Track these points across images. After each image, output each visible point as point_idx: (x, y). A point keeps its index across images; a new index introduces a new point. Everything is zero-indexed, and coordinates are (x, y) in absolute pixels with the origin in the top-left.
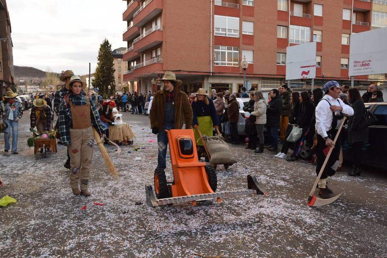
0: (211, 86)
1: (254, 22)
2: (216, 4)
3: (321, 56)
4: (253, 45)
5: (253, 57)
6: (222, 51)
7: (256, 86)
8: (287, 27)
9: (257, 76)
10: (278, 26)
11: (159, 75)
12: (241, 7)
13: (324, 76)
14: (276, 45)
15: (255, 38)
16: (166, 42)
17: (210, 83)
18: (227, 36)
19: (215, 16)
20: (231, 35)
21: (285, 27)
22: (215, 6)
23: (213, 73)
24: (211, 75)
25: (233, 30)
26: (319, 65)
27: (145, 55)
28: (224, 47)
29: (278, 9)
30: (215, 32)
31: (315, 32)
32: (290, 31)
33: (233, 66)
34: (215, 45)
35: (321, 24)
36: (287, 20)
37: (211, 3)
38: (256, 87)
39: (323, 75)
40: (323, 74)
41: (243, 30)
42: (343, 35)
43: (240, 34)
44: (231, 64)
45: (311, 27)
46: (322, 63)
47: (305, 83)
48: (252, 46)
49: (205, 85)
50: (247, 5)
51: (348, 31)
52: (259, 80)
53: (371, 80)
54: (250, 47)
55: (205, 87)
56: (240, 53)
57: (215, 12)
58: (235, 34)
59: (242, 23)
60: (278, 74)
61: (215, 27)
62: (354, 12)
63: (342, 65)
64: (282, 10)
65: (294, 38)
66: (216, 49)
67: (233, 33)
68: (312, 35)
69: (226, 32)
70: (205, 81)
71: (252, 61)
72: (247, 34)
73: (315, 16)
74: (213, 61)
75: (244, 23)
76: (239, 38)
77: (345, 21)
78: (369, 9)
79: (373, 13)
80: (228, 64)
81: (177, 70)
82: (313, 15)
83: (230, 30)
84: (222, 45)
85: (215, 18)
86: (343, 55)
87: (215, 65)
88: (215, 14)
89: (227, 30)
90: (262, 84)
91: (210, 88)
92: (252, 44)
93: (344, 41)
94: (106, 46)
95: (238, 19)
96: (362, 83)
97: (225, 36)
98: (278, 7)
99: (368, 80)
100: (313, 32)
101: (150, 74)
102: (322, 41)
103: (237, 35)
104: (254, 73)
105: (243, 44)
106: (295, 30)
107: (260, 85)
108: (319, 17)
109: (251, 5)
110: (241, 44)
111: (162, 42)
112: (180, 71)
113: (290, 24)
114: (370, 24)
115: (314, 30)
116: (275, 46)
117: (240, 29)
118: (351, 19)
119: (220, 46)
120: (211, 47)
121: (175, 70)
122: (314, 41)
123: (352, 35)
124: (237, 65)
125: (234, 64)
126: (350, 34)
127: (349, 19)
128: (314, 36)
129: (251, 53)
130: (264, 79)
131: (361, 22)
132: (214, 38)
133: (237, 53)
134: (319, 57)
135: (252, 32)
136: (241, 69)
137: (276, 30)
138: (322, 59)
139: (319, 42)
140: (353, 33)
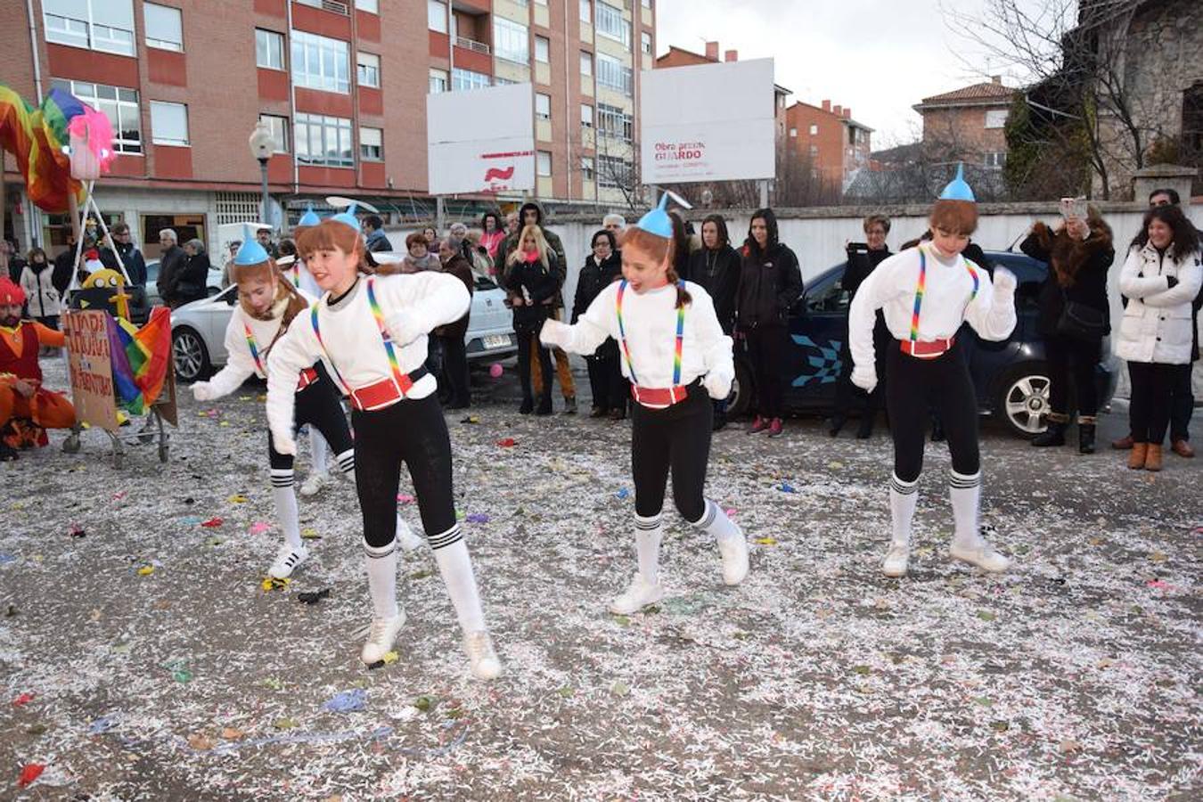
0: (47, 222)
1: (180, 10)
3: (382, 130)
4: (184, 85)
5: (188, 124)
7: (200, 220)
8: (283, 34)
9: (206, 187)
10: (257, 32)
13: (393, 187)
14: (256, 90)
15: (188, 62)
18: (93, 47)
20: (107, 45)
21: (277, 36)
25: (112, 30)
26: (377, 155)
28: (86, 87)
30: (47, 28)
31: (361, 58)
32: (294, 47)
33: (122, 152)
34: (53, 75)
35: (376, 37)
36: (282, 14)
38: (202, 223)
39: (390, 185)
40: (391, 182)
41: (148, 34)
42: (433, 73)
43: (137, 44)
45: (349, 42)
46: (386, 148)
48: (183, 89)
49: (26, 217)
51: (443, 62)
52: (209, 200)
53: (505, 199)
54: (174, 90)
55: (27, 224)
56: (144, 112)
58: (118, 41)
59: (141, 6)
61: (44, 11)
62: (454, 11)
67: (112, 39)
68: (354, 64)
69: (88, 31)
70: (24, 205)
71: (183, 137)
72: (163, 46)
73: (358, 10)
75: (149, 10)
76: (136, 59)
77: (434, 34)
78: (486, 9)
79: (496, 20)
82: (353, 6)
83: (101, 28)
84: (79, 79)
89: (91, 25)
90: (220, 214)
91: (44, 228)
92: (180, 82)
96: (482, 207)
97: (86, 47)
99: (499, 199)
100: (355, 58)
102: (381, 85)
103: (128, 48)
104: (194, 179)
105: (152, 80)
106: (306, 47)
107: (212, 217)
108: (370, 14)
110: (144, 81)
113: (293, 28)
114: (491, 49)
115: (360, 51)
116: (254, 93)
117: (136, 27)
118: (447, 31)
119: (72, 82)
120: (39, 84)
122: (360, 83)
123: (453, 75)
124: (137, 149)
125: (127, 148)
126: (449, 73)
127: (443, 30)
128: (360, 69)
129: (178, 113)
130: (222, 195)
131: (471, 41)
132: (45, 49)
133: (131, 108)
134: (377, 133)
135: (180, 41)
136: (151, 163)
137: (252, 42)
138: (385, 136)
139: (373, 86)
140: (456, 70)
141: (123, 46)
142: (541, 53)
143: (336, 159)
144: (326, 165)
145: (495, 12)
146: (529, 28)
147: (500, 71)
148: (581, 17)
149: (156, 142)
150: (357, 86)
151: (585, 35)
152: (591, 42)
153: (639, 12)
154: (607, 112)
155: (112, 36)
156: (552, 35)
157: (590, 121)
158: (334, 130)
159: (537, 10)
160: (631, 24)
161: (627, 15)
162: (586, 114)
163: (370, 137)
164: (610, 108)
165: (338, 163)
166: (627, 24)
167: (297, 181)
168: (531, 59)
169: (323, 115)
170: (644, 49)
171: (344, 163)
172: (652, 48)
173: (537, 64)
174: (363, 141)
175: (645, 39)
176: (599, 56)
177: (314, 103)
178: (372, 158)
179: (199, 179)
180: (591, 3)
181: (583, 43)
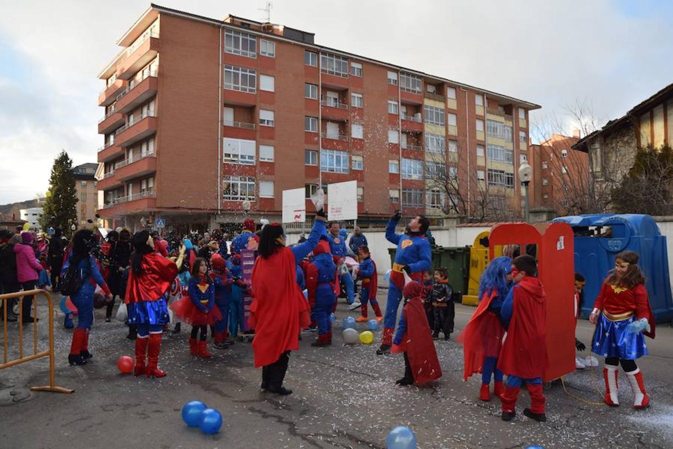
1: (274, 146)
2: (226, 124)
3: (363, 188)
5: (274, 189)
6: (234, 182)
8: (317, 151)
9: (279, 213)
10: (306, 151)
11: (151, 212)
12: (258, 128)
13: (368, 212)
14: (304, 174)
15: (277, 165)
16: (160, 171)
17: (218, 223)
18: (239, 163)
19: (225, 139)
20: (245, 162)
21: (315, 152)
22: (225, 126)
23: (221, 210)
24: (219, 212)
25: (247, 157)
27: (131, 185)
28: (236, 178)
29: (306, 130)
30: (224, 159)
31: (354, 158)
34: (224, 175)
35: (362, 148)
36: (317, 143)
37: (220, 123)
40: (367, 210)
41: (260, 157)
42: (390, 161)
43: (257, 161)
44: (245, 198)
45: (348, 152)
46: (365, 195)
48: (273, 176)
50: (266, 125)
51: (397, 156)
54: (270, 177)
56: (257, 185)
57: (224, 134)
59: (259, 147)
60: (307, 211)
61: (224, 152)
62: (403, 132)
63: (391, 198)
64: (310, 130)
65: (326, 165)
66: (225, 180)
67: (247, 160)
68: (351, 160)
69: (238, 158)
70: (211, 221)
71: (272, 194)
72: (266, 160)
73: (353, 138)
74: (222, 195)
75: (262, 148)
76: (255, 167)
77: (391, 145)
78: (421, 131)
79: (426, 136)
80: (241, 198)
81: (175, 206)
82: (351, 137)
83: (243, 157)
84: (233, 175)
85: (224, 142)
86: (391, 186)
87: (224, 200)
88: (225, 136)
89: (239, 156)
92: (272, 174)
93: (393, 170)
94: (63, 162)
95: (254, 142)
97: (237, 164)
100: (351, 158)
101: (139, 211)
102: (364, 168)
103: (253, 162)
104: (276, 210)
106: (328, 155)
108: (359, 139)
109: (270, 125)
110: (258, 173)
111: (156, 171)
112: (179, 207)
113: (322, 149)
114: (423, 148)
115: (353, 155)
116: (303, 176)
117: (256, 155)
118: (399, 142)
119: (231, 176)
120: (219, 178)
121: (173, 206)
122: (353, 169)
124: (253, 199)
125: (249, 199)
126: (399, 161)
127: (396, 142)
128: (353, 162)
129: (271, 185)
132: (222, 167)
133: (252, 184)
134: (361, 189)
135: (273, 158)
136: (258, 205)
137: (303, 156)
138: (365, 190)
139: (360, 169)
140: (403, 159)
142: (452, 148)
145: (426, 132)
146: (445, 137)
147: (427, 158)
148: (477, 129)
149: (261, 196)
151: (480, 137)
152: (482, 139)
153: (517, 121)
154: (494, 173)
156: (459, 138)
157: (483, 178)
159: (450, 128)
160: (512, 128)
161: (510, 124)
162: (481, 175)
164: (496, 171)
168: (447, 151)
170: (521, 139)
172: (526, 139)
173: (450, 153)
175: (522, 134)
176: (489, 146)
180: (484, 121)
181: (478, 140)
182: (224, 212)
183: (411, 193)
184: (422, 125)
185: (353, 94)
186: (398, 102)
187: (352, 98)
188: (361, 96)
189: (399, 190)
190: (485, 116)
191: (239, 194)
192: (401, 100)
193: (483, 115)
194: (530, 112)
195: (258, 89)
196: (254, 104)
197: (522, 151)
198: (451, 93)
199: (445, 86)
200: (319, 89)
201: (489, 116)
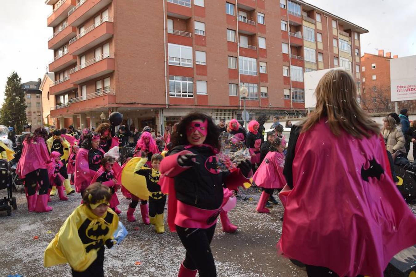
0: (165, 120)
1: (206, 52)
2: (169, 31)
3: (267, 87)
5: (207, 88)
6: (177, 81)
8: (236, 58)
9: (212, 108)
10: (228, 57)
11: (109, 108)
12: (194, 37)
14: (228, 76)
15: (208, 68)
16: (118, 71)
17: (165, 117)
18: (181, 65)
19: (169, 44)
20: (186, 64)
21: (234, 58)
22: (168, 33)
23: (169, 105)
24: (167, 107)
25: (186, 60)
26: (266, 96)
28: (178, 78)
29: (228, 40)
30: (169, 61)
31: (261, 64)
32: (240, 62)
33: (188, 97)
34: (170, 75)
35: (265, 56)
36: (236, 51)
37: (165, 30)
39: (270, 106)
40: (271, 104)
41: (196, 60)
42: (284, 67)
43: (193, 64)
44: (186, 96)
45: (257, 59)
46: (269, 93)
47: (255, 114)
48: (206, 77)
49: (160, 118)
50: (199, 34)
51: (287, 63)
52: (212, 112)
54: (203, 77)
55: (160, 120)
56: (195, 84)
57: (168, 40)
58: (188, 63)
59: (195, 52)
60: (231, 105)
61: (169, 56)
62: (292, 47)
63: (285, 95)
64: (231, 41)
65: (243, 69)
66: (170, 79)
67: (186, 63)
68: (258, 66)
69: (180, 61)
70: (159, 114)
71: (206, 91)
72: (200, 64)
73: (260, 48)
74: (168, 92)
75: (197, 53)
76: (193, 68)
77: (284, 55)
78: (301, 45)
79: (305, 48)
80: (183, 96)
81: (131, 102)
82: (258, 47)
83: (183, 59)
84: (177, 75)
85: (168, 46)
86: (285, 86)
87: (170, 97)
88: (169, 42)
89: (181, 59)
90: (216, 116)
91: (165, 122)
92: (205, 75)
95: (191, 48)
97: (179, 65)
98: (228, 39)
100: (259, 64)
101: (98, 107)
102: (267, 72)
104: (209, 105)
105: (197, 74)
106: (244, 61)
108: (264, 49)
109: (202, 34)
110: (195, 74)
111: (114, 71)
112: (135, 103)
113: (240, 55)
114: (303, 59)
115: (260, 61)
117: (193, 58)
118: (289, 53)
119: (175, 77)
120: (166, 78)
121: (130, 102)
122: (261, 72)
123: (291, 68)
124: (192, 96)
125: (189, 96)
126: (289, 67)
127: (287, 53)
128: (260, 67)
129: (204, 84)
130: (217, 110)
131: (296, 56)
132: (168, 68)
133: (191, 83)
134: (266, 88)
135: (205, 62)
136: (196, 100)
137: (227, 61)
138: (269, 89)
139: (264, 73)
140: (292, 66)
141: (190, 64)
142: (320, 59)
143: (252, 97)
144: (250, 100)
145: (305, 45)
146: (316, 50)
147: (306, 65)
148: (334, 45)
149: (198, 94)
150: (260, 73)
151: (335, 51)
152: (337, 53)
153: (354, 42)
155: (186, 61)
156: (324, 52)
158: (252, 88)
159: (318, 44)
160: (351, 46)
161: (350, 43)
163: (264, 90)
165: (253, 99)
166: (350, 46)
167: (240, 105)
168: (317, 61)
169: (248, 83)
170: (356, 54)
171: (255, 99)
172: (359, 54)
173: (319, 62)
174: (262, 91)
175: (357, 51)
176: (340, 58)
177: (246, 79)
178: (264, 97)
179: (210, 105)
180: (337, 40)
181: (335, 54)
182: (170, 107)
183: (297, 92)
184: (302, 40)
185: (258, 14)
186: (287, 22)
187: (258, 17)
188: (263, 15)
189: (290, 90)
190: (338, 36)
191: (181, 92)
192: (289, 21)
193: (337, 35)
194: (361, 35)
195: (192, 4)
196: (190, 16)
197: (357, 62)
198: (318, 18)
199: (315, 12)
200: (235, 8)
201: (340, 36)
